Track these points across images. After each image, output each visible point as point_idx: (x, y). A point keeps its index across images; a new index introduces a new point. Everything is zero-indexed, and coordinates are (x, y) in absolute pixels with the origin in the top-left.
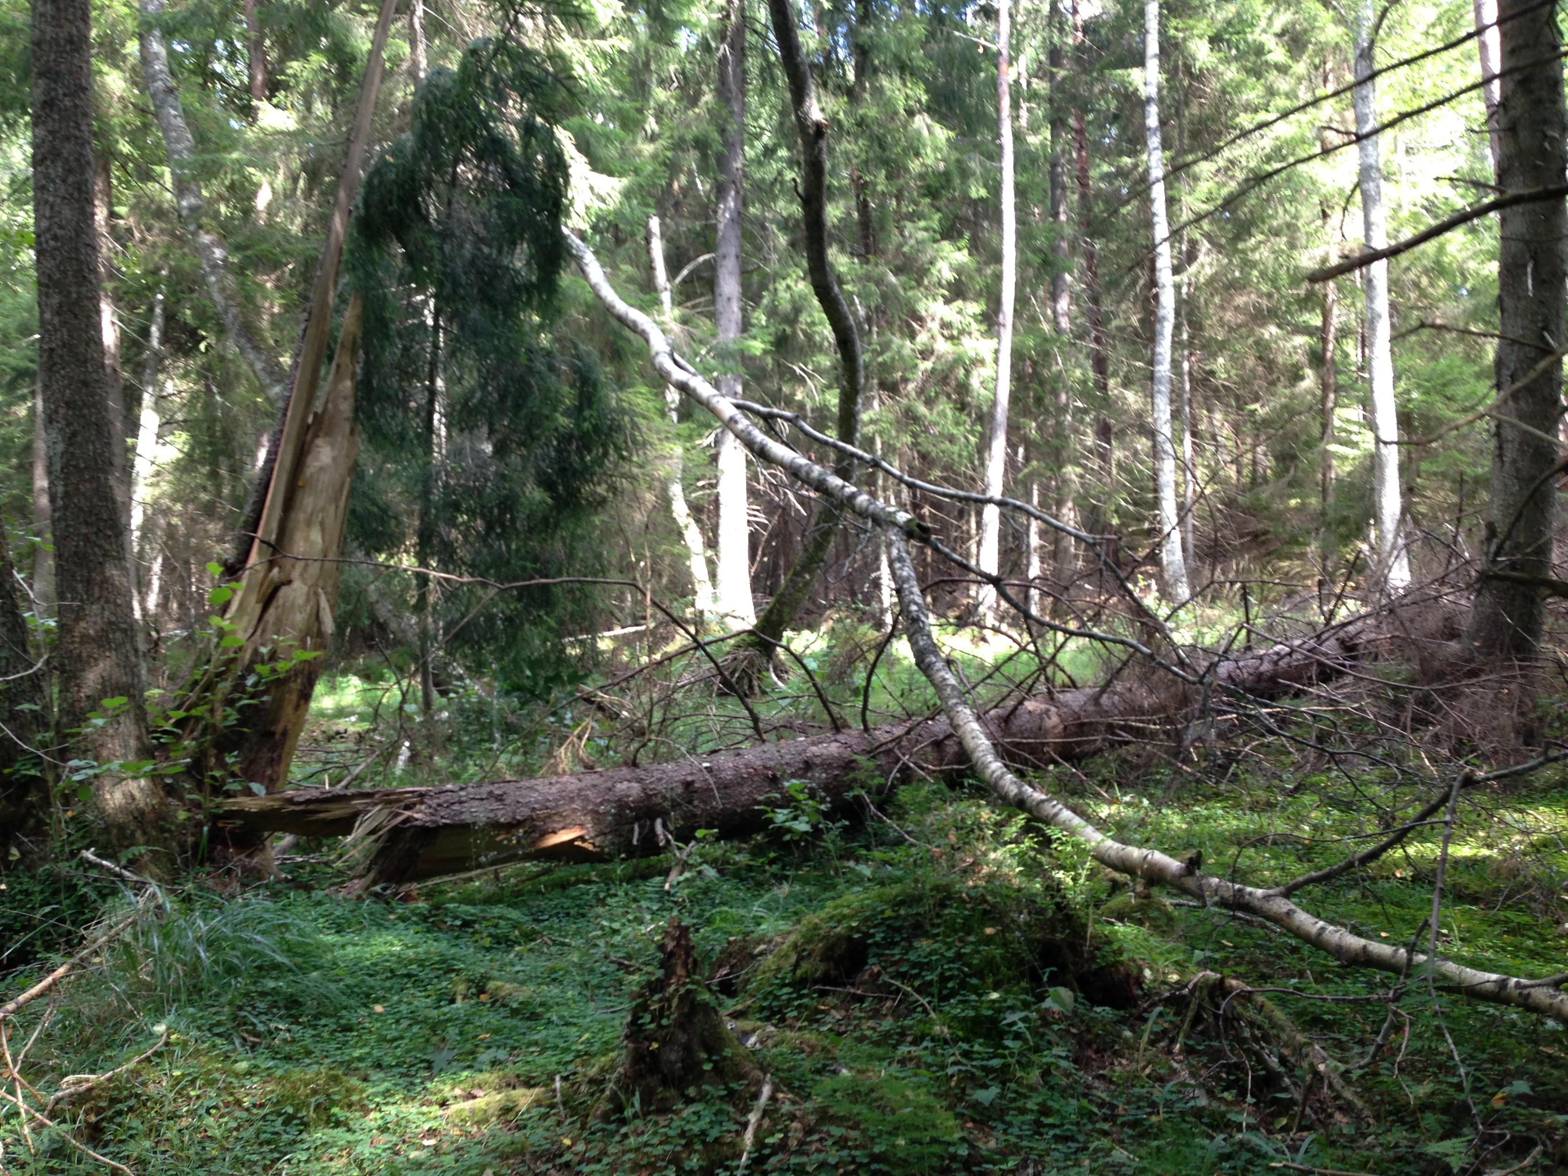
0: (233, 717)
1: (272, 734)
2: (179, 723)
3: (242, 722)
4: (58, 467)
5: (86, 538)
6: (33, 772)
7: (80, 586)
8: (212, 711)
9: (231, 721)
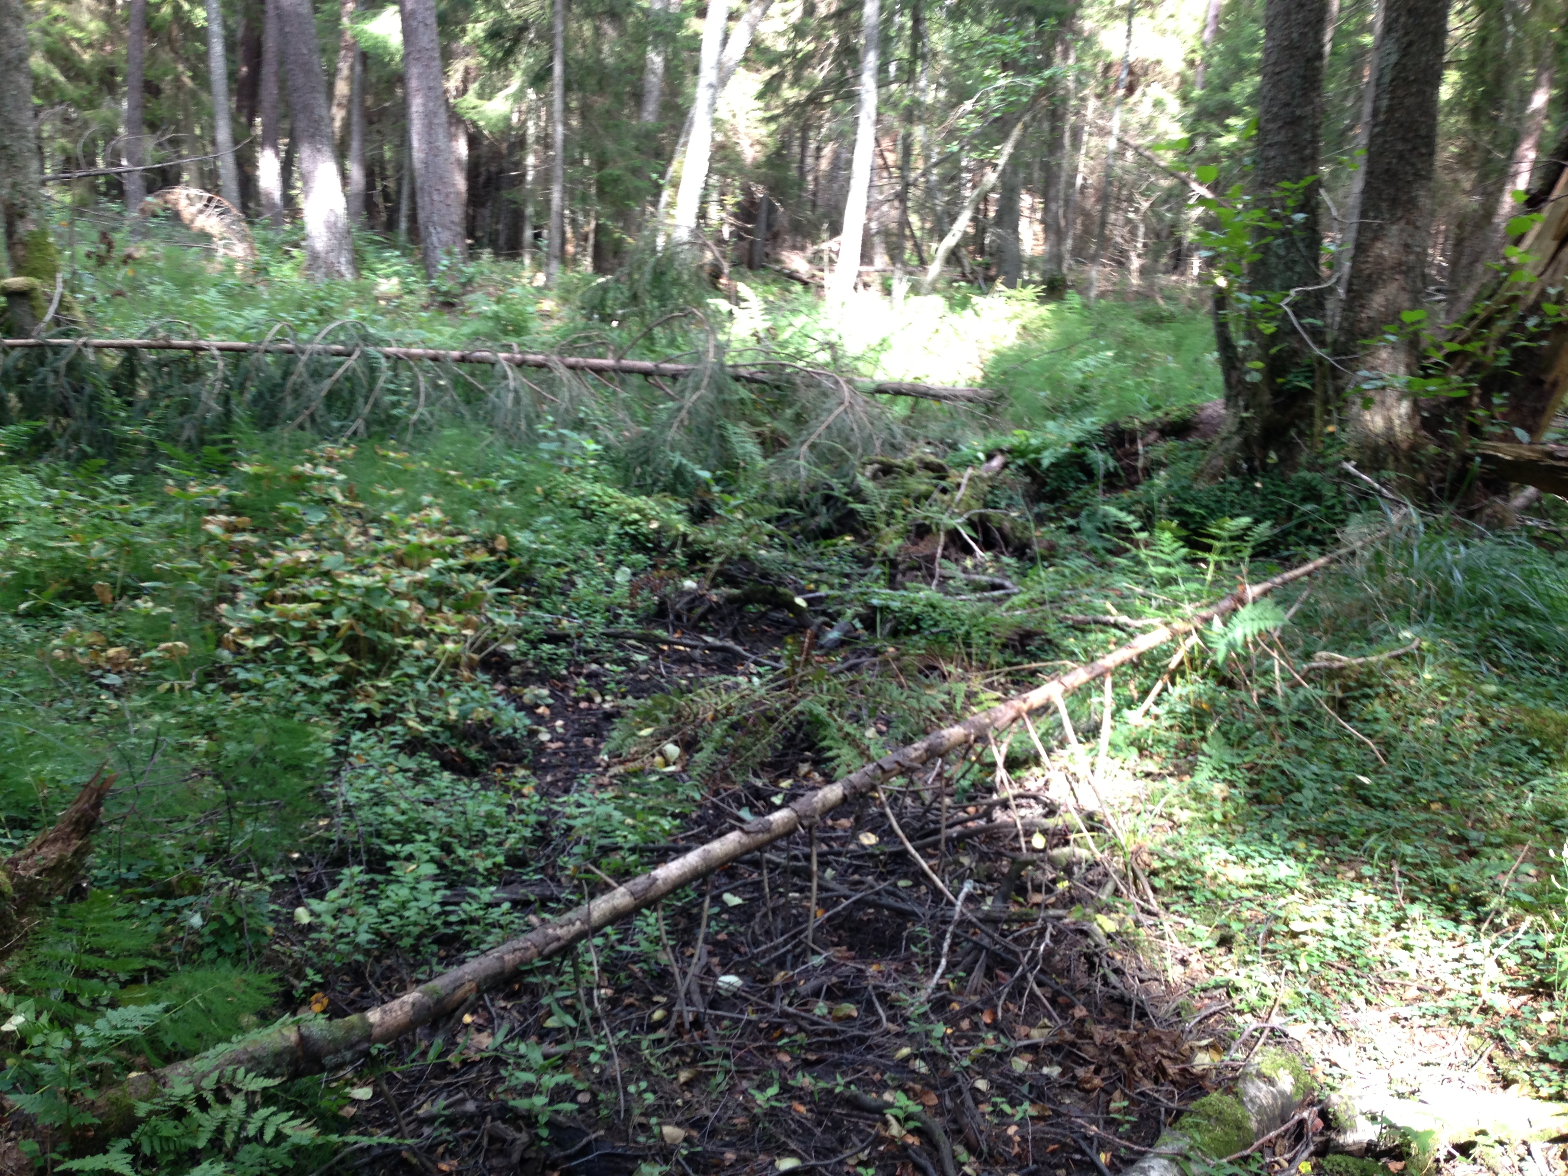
0: (1505, 358)
1: (1540, 383)
2: (1450, 357)
3: (1514, 365)
4: (1387, 79)
5: (1401, 157)
6: (1305, 385)
7: (1384, 205)
8: (1485, 349)
9: (1503, 362)
